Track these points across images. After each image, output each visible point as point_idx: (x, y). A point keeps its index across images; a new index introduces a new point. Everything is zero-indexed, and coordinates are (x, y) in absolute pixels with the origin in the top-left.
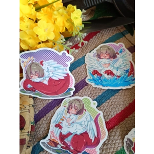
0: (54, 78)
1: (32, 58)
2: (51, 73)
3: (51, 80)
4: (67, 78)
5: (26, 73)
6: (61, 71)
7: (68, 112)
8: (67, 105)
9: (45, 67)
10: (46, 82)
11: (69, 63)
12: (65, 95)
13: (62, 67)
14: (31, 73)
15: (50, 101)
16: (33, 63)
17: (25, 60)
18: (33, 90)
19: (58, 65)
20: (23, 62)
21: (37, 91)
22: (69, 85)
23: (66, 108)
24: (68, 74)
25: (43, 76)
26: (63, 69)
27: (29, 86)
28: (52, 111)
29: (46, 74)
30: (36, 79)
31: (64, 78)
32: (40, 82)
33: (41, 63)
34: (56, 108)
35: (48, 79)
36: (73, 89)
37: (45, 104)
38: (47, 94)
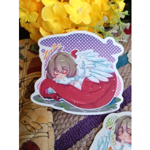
0: (92, 79)
1: (59, 46)
2: (87, 70)
3: (87, 82)
4: (113, 81)
5: (47, 69)
6: (103, 68)
7: (117, 139)
8: (114, 126)
9: (78, 60)
10: (78, 85)
11: (116, 56)
12: (108, 109)
13: (106, 62)
14: (55, 69)
15: (82, 119)
16: (59, 53)
17: (47, 49)
18: (56, 97)
19: (101, 58)
20: (43, 51)
21: (62, 100)
22: (114, 92)
23: (113, 131)
24: (114, 74)
25: (74, 74)
26: (107, 66)
27: (50, 90)
28: (88, 136)
29: (80, 72)
30: (63, 80)
31: (107, 80)
32: (69, 85)
33: (74, 54)
34: (94, 131)
35: (82, 80)
36: (120, 100)
37: (74, 123)
38: (79, 105)
